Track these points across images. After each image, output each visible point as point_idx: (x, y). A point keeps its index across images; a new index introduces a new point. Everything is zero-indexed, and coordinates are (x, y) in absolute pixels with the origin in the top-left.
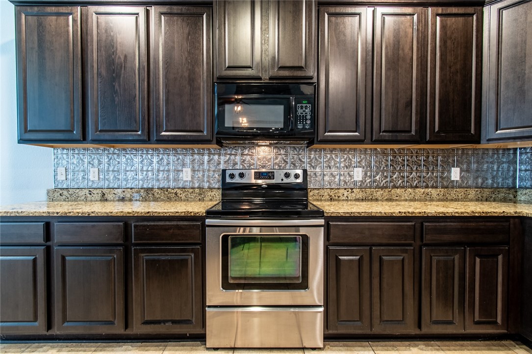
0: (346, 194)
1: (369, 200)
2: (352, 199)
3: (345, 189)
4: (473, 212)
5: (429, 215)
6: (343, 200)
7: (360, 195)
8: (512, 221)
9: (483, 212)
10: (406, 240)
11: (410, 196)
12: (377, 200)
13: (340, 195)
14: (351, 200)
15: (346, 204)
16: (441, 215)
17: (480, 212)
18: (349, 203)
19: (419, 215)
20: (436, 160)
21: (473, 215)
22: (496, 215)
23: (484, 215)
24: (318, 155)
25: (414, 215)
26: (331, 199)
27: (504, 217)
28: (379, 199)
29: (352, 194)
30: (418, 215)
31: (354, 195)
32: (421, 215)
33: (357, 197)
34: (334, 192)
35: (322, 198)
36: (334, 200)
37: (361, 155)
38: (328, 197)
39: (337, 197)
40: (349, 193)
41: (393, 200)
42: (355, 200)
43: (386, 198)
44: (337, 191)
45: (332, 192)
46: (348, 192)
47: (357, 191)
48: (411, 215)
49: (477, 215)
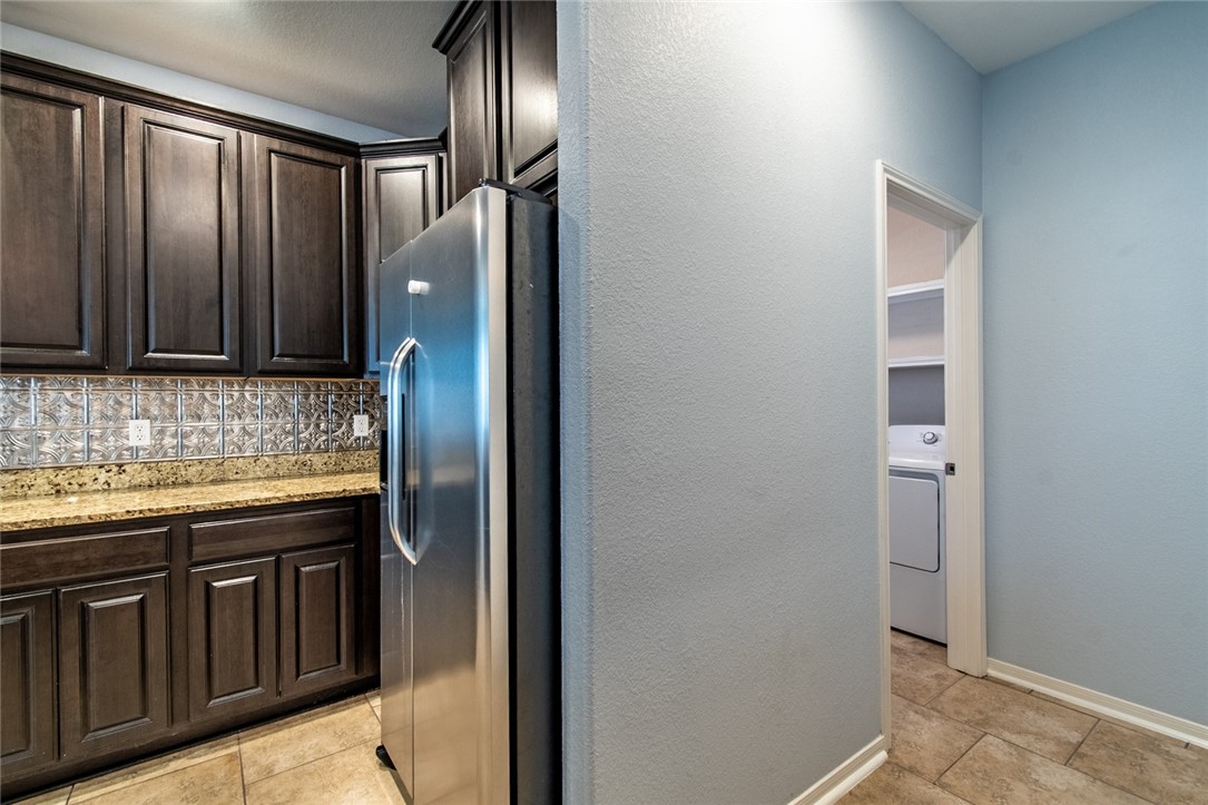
0: (103, 476)
1: (166, 486)
2: (120, 486)
3: (101, 467)
4: (289, 496)
5: (198, 510)
6: (97, 491)
7: (145, 477)
8: (364, 503)
9: (307, 495)
10: (146, 563)
11: (268, 470)
12: (188, 483)
13: (86, 480)
14: (117, 490)
15: (103, 501)
16: (223, 507)
17: (302, 495)
18: (113, 496)
19: (177, 512)
20: (324, 402)
21: (289, 500)
22: (331, 496)
23: (309, 498)
24: (16, 394)
25: (163, 513)
26: (58, 492)
27: (344, 498)
28: (194, 480)
29: (121, 476)
30: (172, 513)
31: (128, 478)
32: (180, 512)
33: (137, 481)
34: (67, 476)
35: (29, 492)
36: (66, 492)
37: (148, 393)
38: (47, 487)
39: (76, 487)
40: (111, 474)
41: (229, 480)
42: (129, 488)
43: (211, 478)
44: (75, 472)
45: (61, 476)
46: (108, 472)
47: (136, 470)
48: (155, 515)
49: (296, 500)
